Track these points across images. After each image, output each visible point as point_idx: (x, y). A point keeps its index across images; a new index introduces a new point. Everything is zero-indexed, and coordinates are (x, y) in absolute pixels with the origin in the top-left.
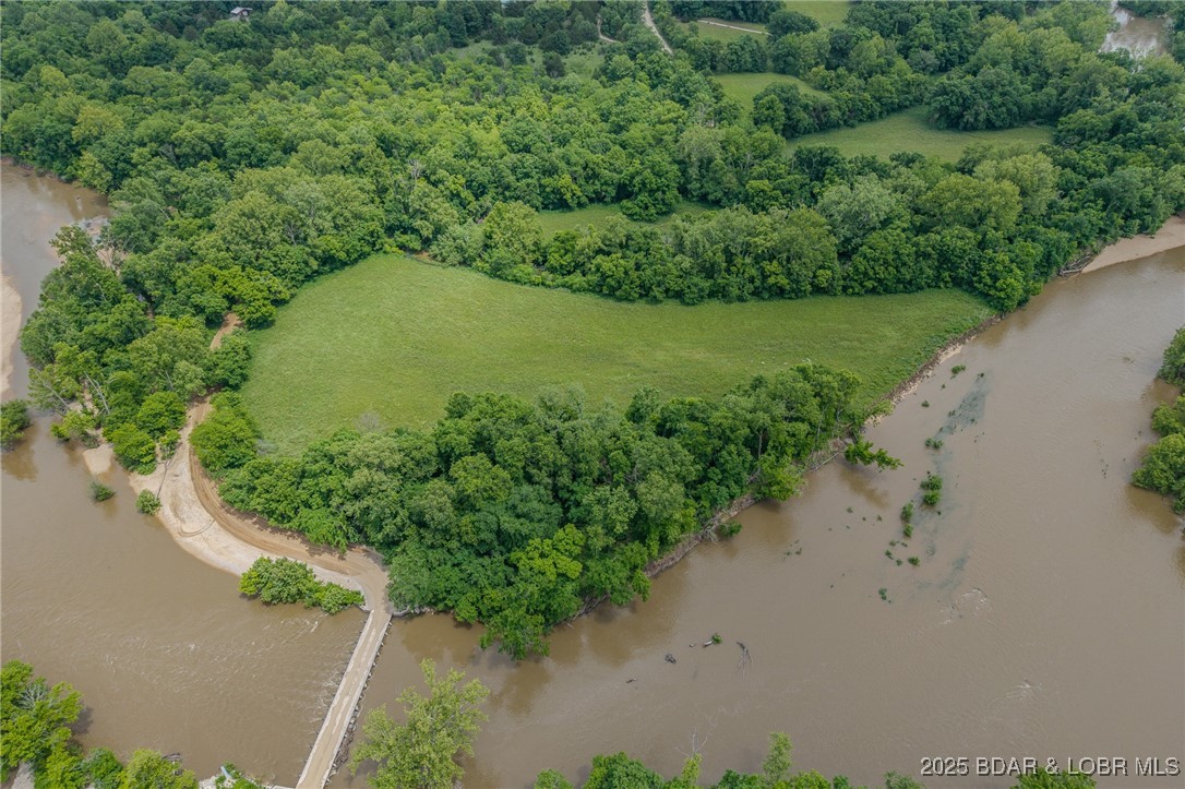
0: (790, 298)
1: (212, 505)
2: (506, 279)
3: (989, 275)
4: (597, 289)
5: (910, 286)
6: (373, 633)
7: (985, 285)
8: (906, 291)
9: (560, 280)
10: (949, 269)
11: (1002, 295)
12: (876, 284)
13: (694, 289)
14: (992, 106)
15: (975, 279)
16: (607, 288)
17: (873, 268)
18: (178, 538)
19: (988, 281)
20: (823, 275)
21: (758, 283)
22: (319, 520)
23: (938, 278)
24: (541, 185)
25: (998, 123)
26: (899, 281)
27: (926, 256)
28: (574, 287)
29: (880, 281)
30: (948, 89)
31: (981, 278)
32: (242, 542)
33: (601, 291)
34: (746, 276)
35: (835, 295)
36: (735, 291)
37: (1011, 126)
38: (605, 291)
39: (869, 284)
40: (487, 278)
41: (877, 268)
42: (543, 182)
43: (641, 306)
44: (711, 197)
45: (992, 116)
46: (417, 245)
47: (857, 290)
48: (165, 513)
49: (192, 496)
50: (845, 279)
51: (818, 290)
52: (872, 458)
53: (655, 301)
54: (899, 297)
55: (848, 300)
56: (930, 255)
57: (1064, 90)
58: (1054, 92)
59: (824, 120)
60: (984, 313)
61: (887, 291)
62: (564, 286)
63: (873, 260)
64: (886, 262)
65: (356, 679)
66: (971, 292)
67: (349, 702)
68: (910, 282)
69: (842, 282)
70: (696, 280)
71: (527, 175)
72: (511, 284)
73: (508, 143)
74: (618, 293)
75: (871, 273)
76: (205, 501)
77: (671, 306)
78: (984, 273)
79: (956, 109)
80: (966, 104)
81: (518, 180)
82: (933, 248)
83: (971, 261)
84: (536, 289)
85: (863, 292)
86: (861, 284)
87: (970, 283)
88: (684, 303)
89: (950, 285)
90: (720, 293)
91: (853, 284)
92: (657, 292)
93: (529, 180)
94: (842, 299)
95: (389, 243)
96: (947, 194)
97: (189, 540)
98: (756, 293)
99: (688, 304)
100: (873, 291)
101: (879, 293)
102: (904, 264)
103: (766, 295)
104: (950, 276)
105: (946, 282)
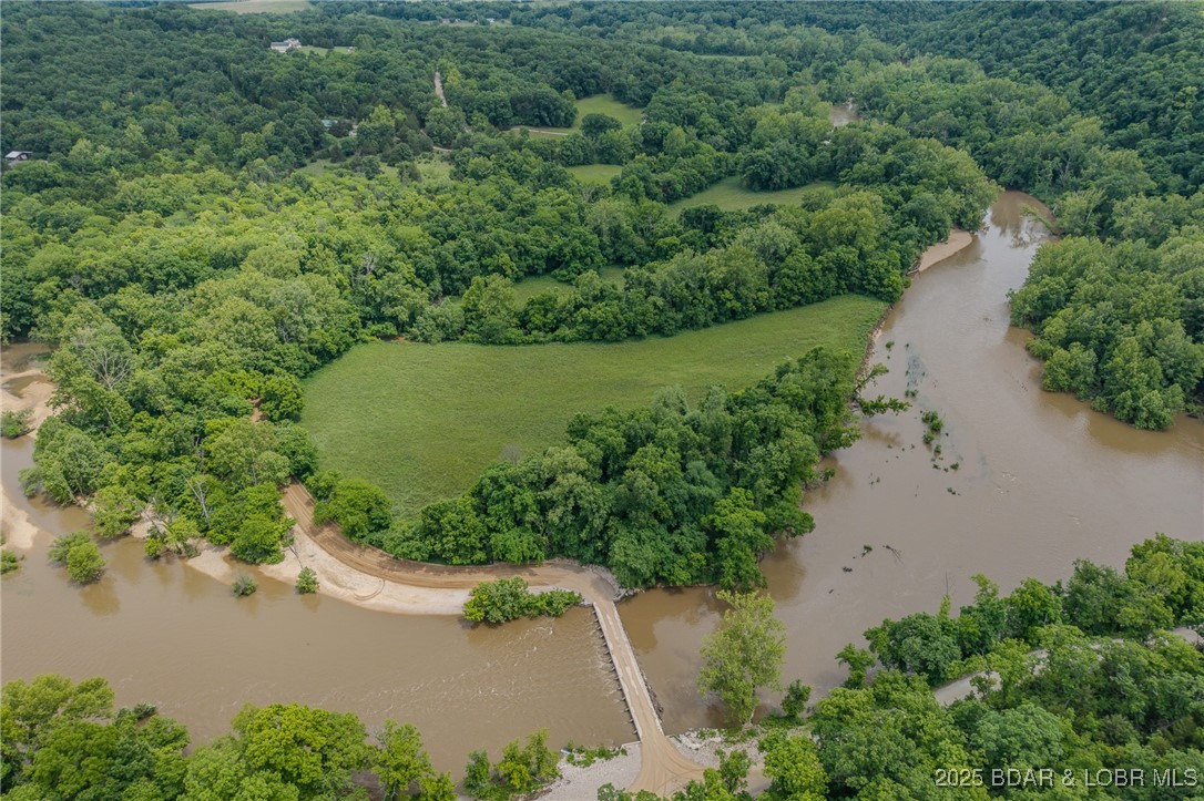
0: (741, 319)
1: (371, 569)
2: (501, 344)
3: (875, 277)
4: (587, 337)
5: (821, 296)
6: (609, 618)
7: (874, 285)
8: (820, 300)
9: (550, 336)
10: (845, 279)
11: (891, 289)
12: (800, 298)
13: (671, 322)
14: (790, 170)
15: (865, 282)
16: (598, 333)
17: (796, 285)
18: (359, 603)
19: (876, 282)
20: (762, 296)
21: (716, 310)
22: (514, 540)
23: (838, 287)
24: (482, 265)
25: (797, 182)
26: (815, 293)
27: (830, 270)
28: (567, 339)
29: (802, 294)
30: (756, 160)
31: (869, 280)
32: (427, 589)
33: (591, 338)
34: (706, 306)
35: (772, 311)
36: (702, 318)
37: (805, 184)
38: (595, 336)
39: (796, 298)
40: (479, 347)
41: (799, 284)
42: (484, 262)
43: (629, 344)
44: (626, 259)
45: (792, 177)
46: (392, 330)
47: (786, 305)
48: (325, 586)
49: (344, 567)
50: (776, 298)
51: (761, 310)
52: (887, 406)
53: (640, 337)
54: (815, 305)
55: (783, 313)
56: (832, 269)
57: (835, 152)
58: (828, 155)
59: (671, 193)
60: (882, 306)
61: (809, 302)
62: (554, 340)
63: (795, 279)
64: (805, 280)
65: (624, 653)
66: (863, 294)
67: (632, 670)
68: (822, 293)
69: (774, 301)
70: (671, 314)
71: (468, 259)
72: (506, 347)
73: (434, 235)
74: (608, 336)
75: (796, 288)
76: (360, 568)
77: (654, 340)
78: (871, 277)
79: (767, 174)
80: (771, 168)
81: (462, 263)
82: (833, 262)
83: (860, 270)
84: (532, 347)
85: (791, 305)
86: (789, 301)
88: (664, 335)
89: (847, 291)
90: (690, 323)
91: (783, 300)
92: (641, 329)
93: (471, 263)
94: (777, 314)
95: (364, 334)
96: (828, 223)
97: (373, 601)
98: (716, 320)
99: (668, 336)
100: (798, 304)
101: (802, 305)
102: (816, 278)
103: (723, 320)
104: (846, 284)
105: (844, 289)
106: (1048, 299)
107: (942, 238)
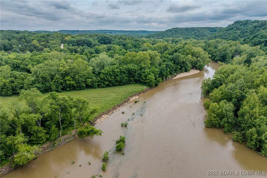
0: (78, 90)
3: (144, 77)
8: (120, 85)
10: (132, 77)
12: (109, 83)
15: (141, 79)
17: (106, 77)
19: (144, 78)
20: (89, 81)
23: (130, 80)
26: (117, 81)
27: (124, 73)
29: (110, 82)
34: (59, 82)
35: (95, 88)
39: (106, 83)
41: (108, 77)
47: (102, 85)
50: (98, 82)
51: (88, 86)
56: (125, 72)
61: (114, 85)
63: (106, 74)
64: (110, 75)
66: (141, 84)
68: (120, 82)
69: (97, 83)
82: (126, 70)
86: (104, 83)
87: (140, 81)
89: (134, 82)
91: (101, 83)
94: (98, 89)
101: (110, 86)
102: (117, 75)
103: (68, 89)
104: (134, 80)
105: (133, 82)
106: (216, 83)
107: (186, 71)
